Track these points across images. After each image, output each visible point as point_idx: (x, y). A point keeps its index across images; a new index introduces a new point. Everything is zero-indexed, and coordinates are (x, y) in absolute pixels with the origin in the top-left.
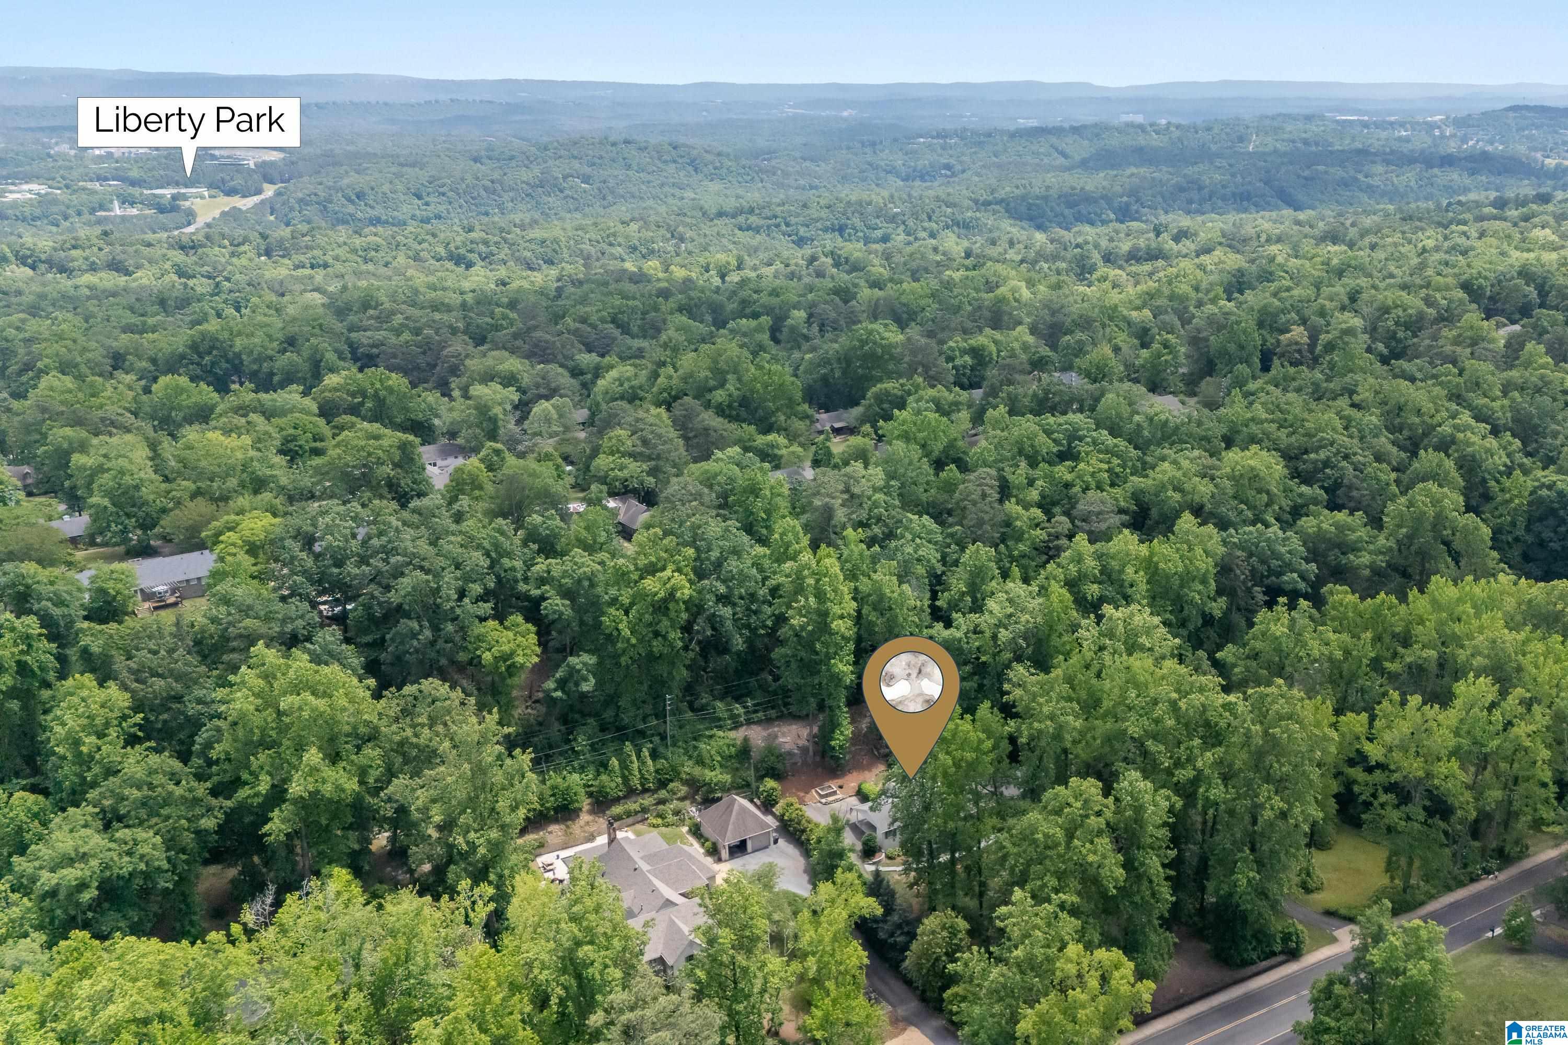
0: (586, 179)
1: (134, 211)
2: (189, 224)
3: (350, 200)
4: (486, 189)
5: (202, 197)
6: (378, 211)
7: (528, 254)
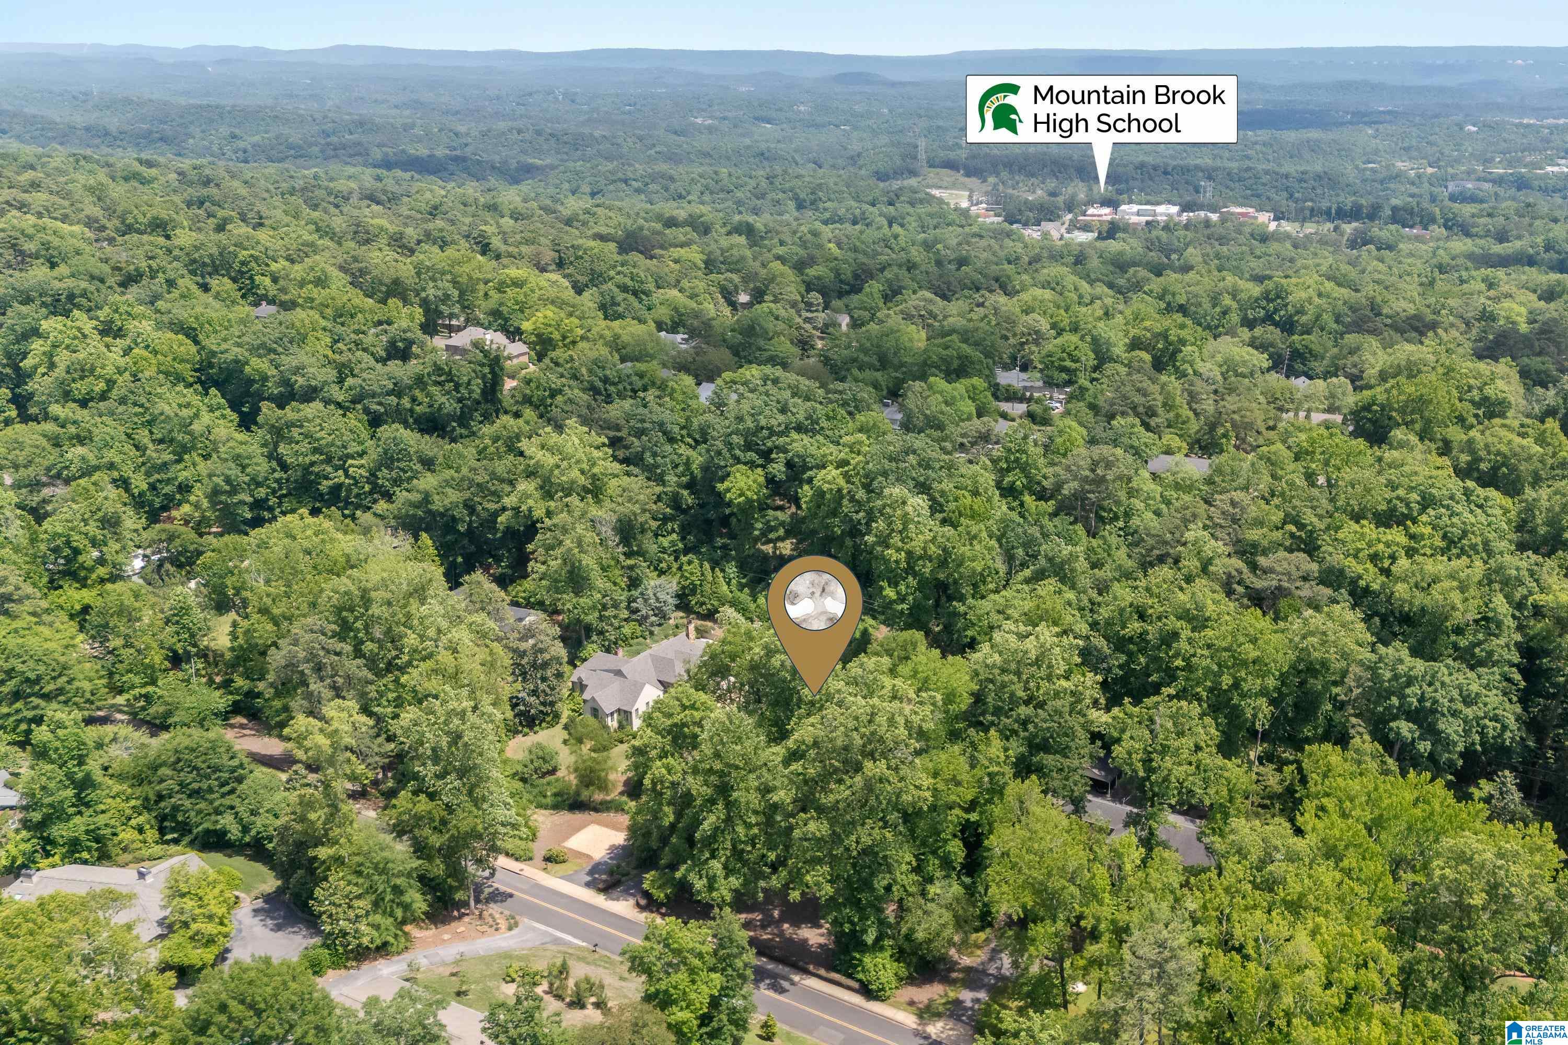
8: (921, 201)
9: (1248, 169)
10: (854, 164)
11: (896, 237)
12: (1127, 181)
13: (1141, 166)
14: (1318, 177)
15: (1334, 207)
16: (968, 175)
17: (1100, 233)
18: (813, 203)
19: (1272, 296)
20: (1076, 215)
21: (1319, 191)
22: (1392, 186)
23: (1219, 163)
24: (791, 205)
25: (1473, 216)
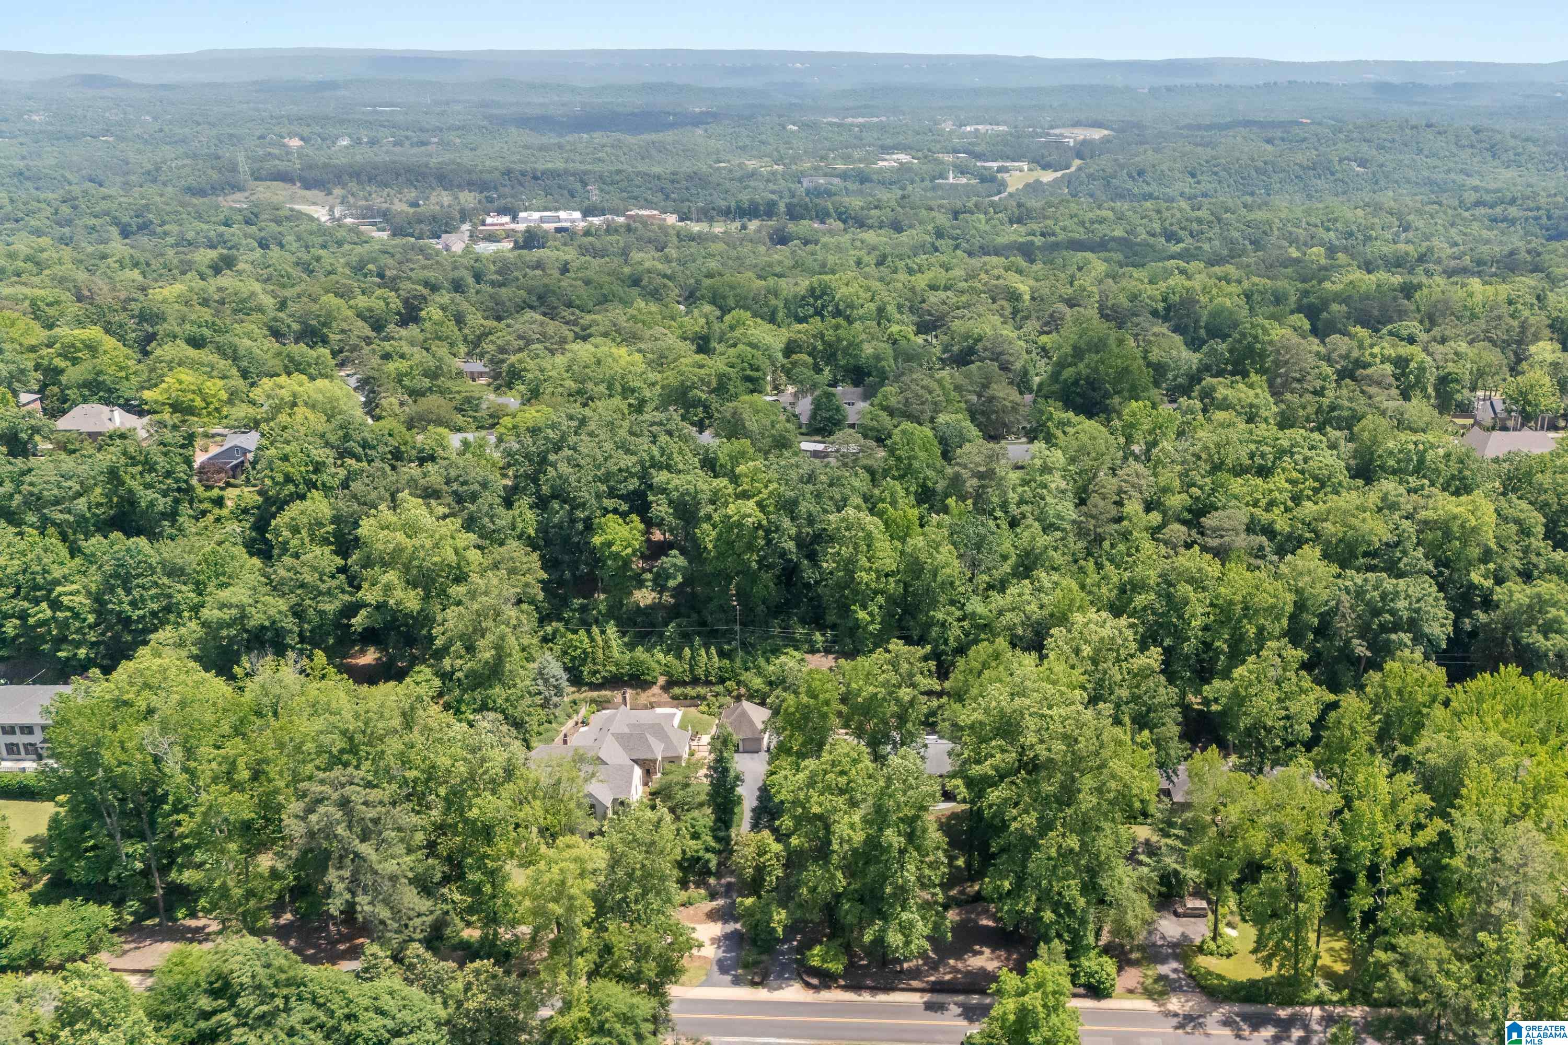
0: (1363, 163)
1: (964, 181)
2: (1000, 193)
3: (1131, 176)
4: (1257, 170)
5: (1021, 170)
6: (1153, 188)
7: (1236, 234)
8: (287, 218)
9: (619, 172)
10: (155, 181)
11: (318, 259)
12: (496, 188)
13: (508, 173)
14: (689, 178)
15: (733, 204)
16: (307, 186)
17: (516, 242)
18: (141, 228)
19: (818, 293)
20: (474, 226)
21: (693, 191)
22: (752, 184)
23: (571, 166)
24: (114, 231)
25: (862, 208)
